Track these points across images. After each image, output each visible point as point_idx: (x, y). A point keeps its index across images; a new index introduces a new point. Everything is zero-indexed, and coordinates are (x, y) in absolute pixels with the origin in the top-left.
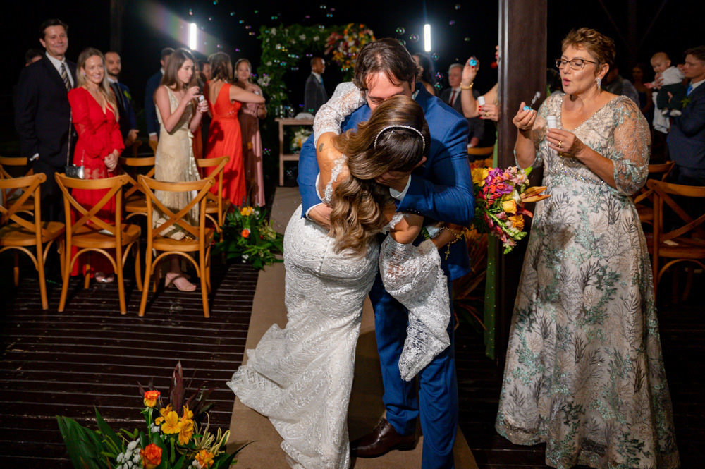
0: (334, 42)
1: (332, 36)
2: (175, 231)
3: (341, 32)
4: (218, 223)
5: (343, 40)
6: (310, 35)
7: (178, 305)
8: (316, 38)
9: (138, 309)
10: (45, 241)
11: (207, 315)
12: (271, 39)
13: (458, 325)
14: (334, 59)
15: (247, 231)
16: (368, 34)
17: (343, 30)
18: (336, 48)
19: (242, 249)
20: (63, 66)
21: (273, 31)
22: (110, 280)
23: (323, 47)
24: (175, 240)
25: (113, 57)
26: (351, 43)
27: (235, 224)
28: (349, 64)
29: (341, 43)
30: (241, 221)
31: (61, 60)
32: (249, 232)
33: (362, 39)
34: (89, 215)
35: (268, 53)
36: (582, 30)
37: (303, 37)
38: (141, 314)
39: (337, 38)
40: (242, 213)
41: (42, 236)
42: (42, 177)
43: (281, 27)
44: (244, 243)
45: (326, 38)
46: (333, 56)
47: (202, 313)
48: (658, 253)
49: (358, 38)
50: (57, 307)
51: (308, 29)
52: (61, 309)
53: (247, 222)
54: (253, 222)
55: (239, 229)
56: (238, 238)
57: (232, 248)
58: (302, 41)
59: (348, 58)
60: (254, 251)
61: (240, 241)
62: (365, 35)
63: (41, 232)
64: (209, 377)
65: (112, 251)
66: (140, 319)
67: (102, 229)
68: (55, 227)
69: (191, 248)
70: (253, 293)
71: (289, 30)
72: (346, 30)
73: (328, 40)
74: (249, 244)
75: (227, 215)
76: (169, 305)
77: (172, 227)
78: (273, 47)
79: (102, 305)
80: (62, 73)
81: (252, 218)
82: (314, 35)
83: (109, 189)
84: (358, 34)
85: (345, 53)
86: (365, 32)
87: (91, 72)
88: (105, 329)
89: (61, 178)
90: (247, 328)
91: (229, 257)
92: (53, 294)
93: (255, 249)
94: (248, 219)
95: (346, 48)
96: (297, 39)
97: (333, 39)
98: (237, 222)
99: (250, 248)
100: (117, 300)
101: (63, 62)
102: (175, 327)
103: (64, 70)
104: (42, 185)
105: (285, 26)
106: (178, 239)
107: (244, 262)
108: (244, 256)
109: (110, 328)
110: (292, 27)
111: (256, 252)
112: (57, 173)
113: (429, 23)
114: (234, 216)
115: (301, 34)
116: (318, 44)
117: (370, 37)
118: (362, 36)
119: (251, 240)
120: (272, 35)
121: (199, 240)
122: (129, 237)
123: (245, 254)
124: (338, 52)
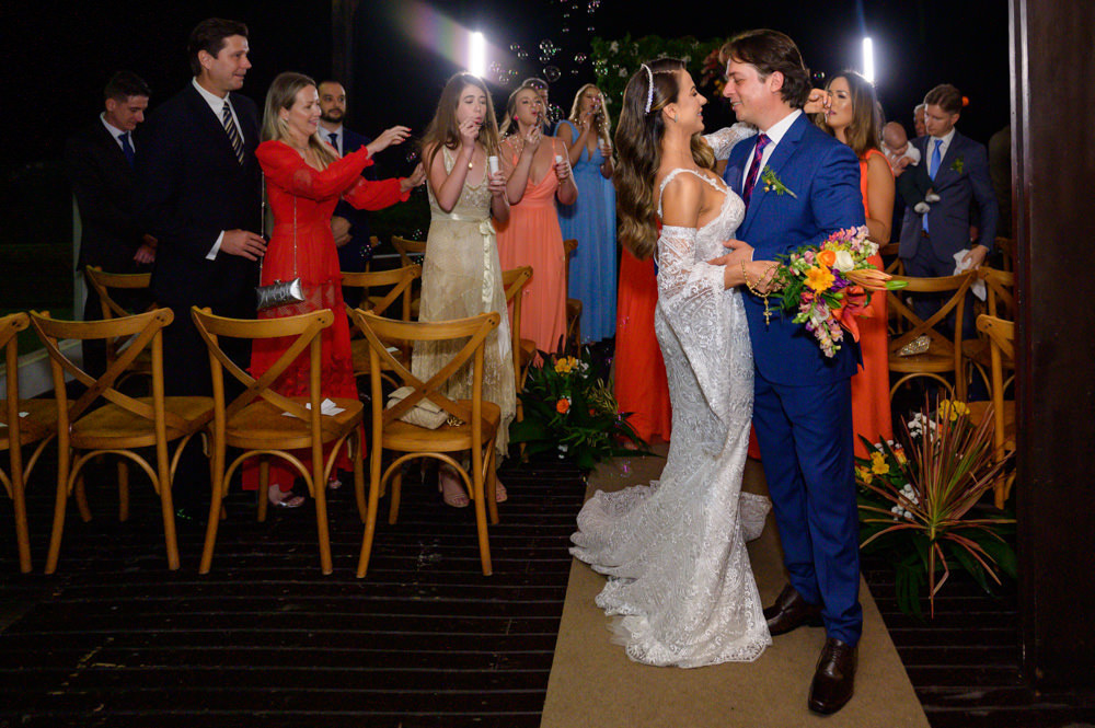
0: (715, 65)
1: (713, 56)
7: (433, 551)
9: (355, 563)
10: (174, 435)
11: (488, 571)
12: (610, 59)
13: (946, 575)
15: (564, 404)
19: (557, 435)
20: (226, 108)
21: (614, 46)
23: (698, 73)
27: (543, 389)
30: (555, 383)
31: (223, 98)
32: (571, 402)
34: (257, 388)
38: (362, 573)
40: (558, 370)
41: (168, 428)
42: (166, 315)
43: (628, 38)
44: (561, 422)
45: (704, 58)
47: (479, 565)
50: (198, 562)
51: (671, 42)
52: (205, 568)
53: (566, 386)
54: (577, 383)
55: (552, 399)
56: (550, 415)
60: (579, 438)
61: (553, 421)
63: (165, 421)
64: (483, 709)
65: (304, 455)
66: (358, 584)
67: (284, 412)
68: (194, 409)
69: (457, 444)
71: (642, 44)
74: (569, 425)
76: (417, 552)
78: (614, 72)
79: (289, 557)
80: (225, 122)
81: (576, 376)
82: (683, 53)
83: (296, 337)
88: (286, 608)
89: (201, 316)
90: (562, 595)
92: (190, 547)
93: (580, 434)
94: (567, 379)
97: (715, 61)
98: (547, 385)
99: (573, 432)
101: (226, 99)
102: (425, 599)
103: (228, 116)
105: (635, 38)
107: (561, 457)
108: (560, 447)
109: (296, 607)
110: (646, 39)
111: (583, 439)
112: (195, 308)
113: (869, 36)
114: (543, 374)
115: (661, 52)
119: (575, 416)
120: (612, 52)
122: (340, 425)
123: (563, 444)
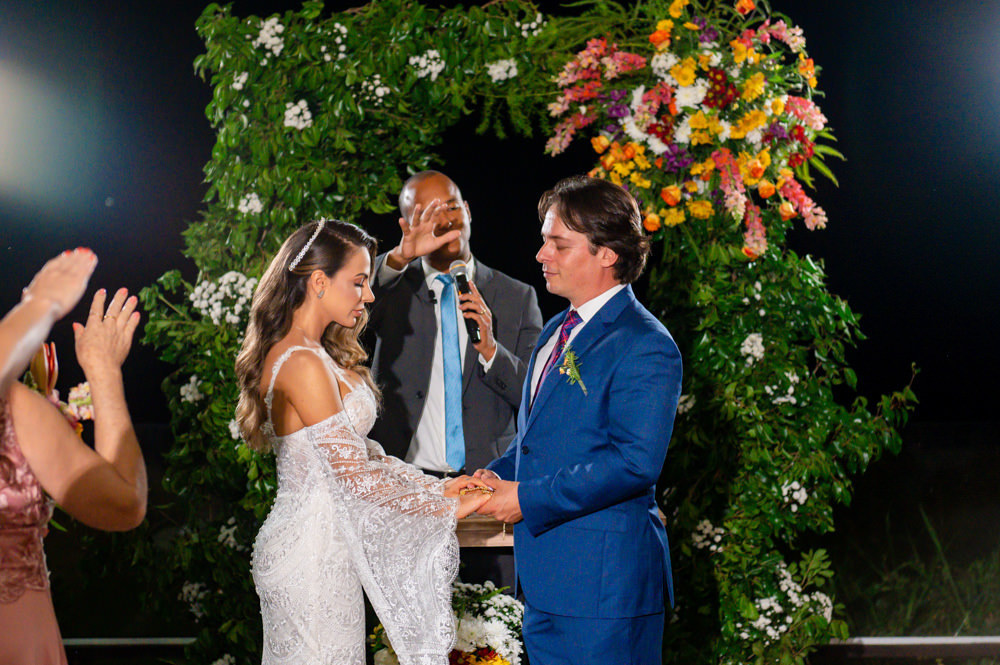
0: (598, 88)
1: (585, 59)
3: (635, 35)
5: (649, 79)
6: (467, 50)
8: (500, 70)
12: (258, 75)
14: (598, 172)
16: (780, 44)
17: (645, 26)
18: (611, 122)
21: (270, 33)
23: (537, 114)
26: (690, 95)
28: (681, 204)
29: (638, 94)
33: (747, 71)
35: (244, 151)
37: (429, 65)
39: (612, 67)
46: (593, 159)
49: (730, 63)
58: (423, 84)
59: (676, 166)
62: (766, 51)
71: (357, 24)
72: (664, 25)
73: (563, 78)
78: (269, 118)
82: (492, 49)
84: (726, 47)
85: (658, 147)
86: (764, 33)
95: (665, 118)
96: (399, 73)
97: (594, 74)
110: (369, 11)
116: (513, 99)
117: (790, 59)
118: (746, 53)
124: (622, 138)
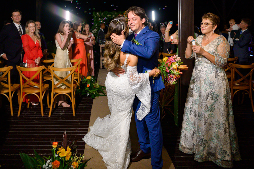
2: (62, 86)
3: (123, 14)
4: (78, 83)
6: (111, 15)
7: (63, 112)
9: (48, 114)
10: (12, 90)
11: (74, 115)
13: (165, 115)
15: (89, 85)
19: (87, 91)
20: (19, 26)
21: (98, 13)
22: (37, 104)
24: (62, 89)
25: (38, 23)
27: (84, 83)
30: (86, 81)
31: (19, 24)
32: (90, 85)
34: (29, 81)
35: (96, 21)
36: (209, 13)
38: (49, 116)
40: (87, 79)
41: (11, 89)
42: (11, 67)
44: (88, 89)
47: (73, 115)
48: (233, 88)
50: (17, 115)
51: (110, 13)
52: (19, 115)
53: (89, 82)
54: (91, 81)
55: (86, 84)
56: (86, 88)
57: (83, 91)
58: (108, 17)
60: (91, 92)
61: (86, 89)
63: (11, 88)
64: (76, 137)
65: (38, 94)
66: (49, 118)
67: (35, 86)
68: (16, 86)
69: (68, 91)
70: (91, 107)
74: (89, 90)
75: (81, 79)
76: (60, 112)
77: (61, 84)
78: (98, 19)
79: (34, 114)
82: (113, 15)
83: (37, 71)
87: (30, 29)
88: (36, 122)
89: (18, 68)
90: (89, 119)
91: (82, 94)
92: (16, 111)
93: (91, 91)
94: (89, 80)
96: (106, 16)
98: (85, 82)
99: (90, 91)
100: (40, 111)
101: (19, 25)
102: (63, 120)
103: (20, 28)
104: (11, 70)
105: (102, 12)
106: (63, 88)
107: (88, 96)
108: (88, 94)
109: (37, 122)
110: (105, 12)
111: (92, 92)
112: (17, 66)
114: (84, 80)
115: (108, 15)
119: (90, 88)
121: (71, 88)
122: (45, 88)
123: (88, 93)
